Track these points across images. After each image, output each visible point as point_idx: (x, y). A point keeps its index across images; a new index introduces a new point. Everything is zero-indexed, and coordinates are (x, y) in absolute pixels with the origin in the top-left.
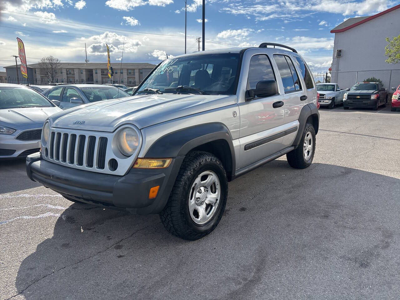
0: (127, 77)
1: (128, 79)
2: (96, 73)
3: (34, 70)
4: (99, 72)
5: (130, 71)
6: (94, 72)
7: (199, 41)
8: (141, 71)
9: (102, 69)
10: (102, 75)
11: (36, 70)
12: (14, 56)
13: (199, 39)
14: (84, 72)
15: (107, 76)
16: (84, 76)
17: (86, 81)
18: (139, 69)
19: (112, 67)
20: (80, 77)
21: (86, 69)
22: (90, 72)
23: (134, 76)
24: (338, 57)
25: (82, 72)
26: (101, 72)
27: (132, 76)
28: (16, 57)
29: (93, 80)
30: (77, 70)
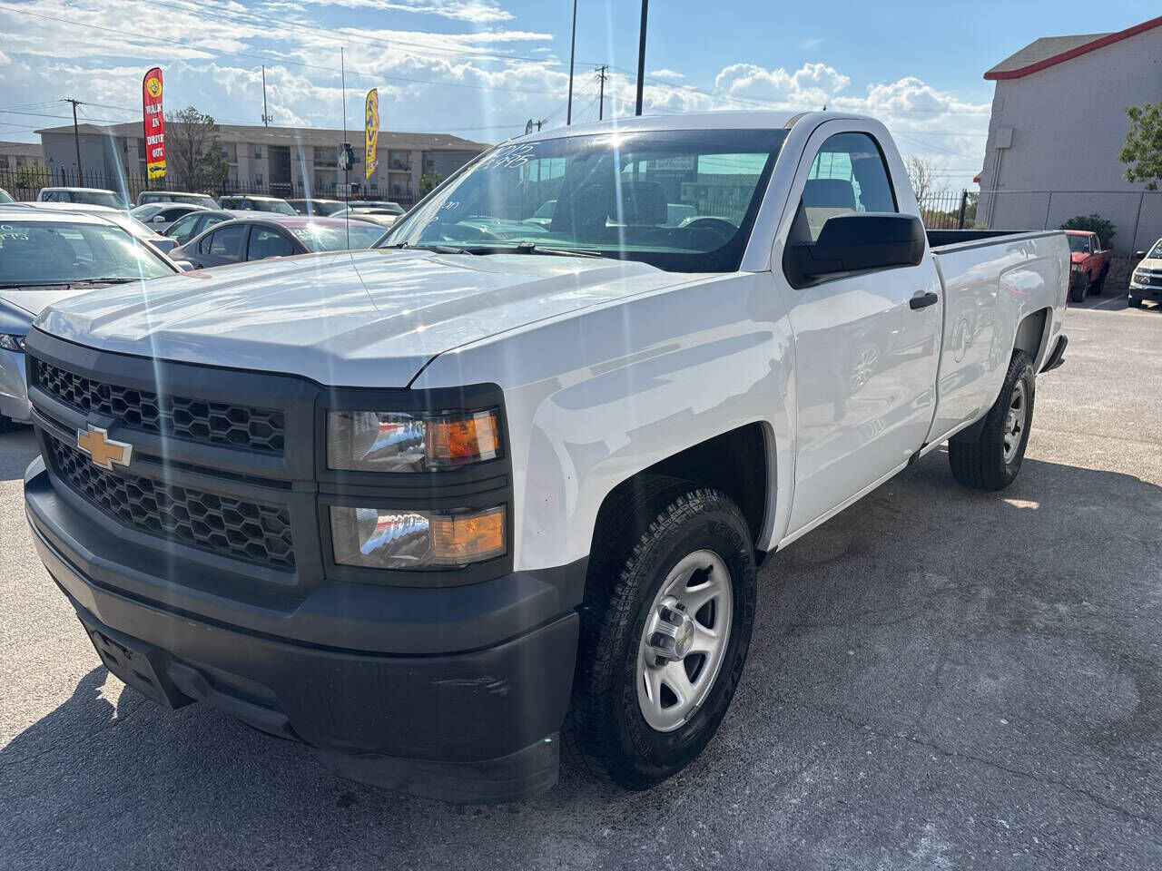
0: (390, 174)
1: (390, 179)
2: (300, 158)
4: (308, 155)
5: (397, 156)
6: (293, 155)
7: (603, 77)
8: (429, 158)
9: (315, 148)
10: (315, 164)
11: (128, 143)
12: (69, 101)
13: (603, 69)
14: (265, 154)
15: (332, 168)
16: (264, 167)
17: (271, 181)
18: (423, 152)
19: (349, 145)
20: (252, 168)
21: (271, 147)
22: (281, 156)
23: (408, 172)
24: (1000, 149)
25: (258, 152)
26: (315, 157)
27: (403, 172)
28: (75, 103)
29: (288, 179)
30: (246, 146)
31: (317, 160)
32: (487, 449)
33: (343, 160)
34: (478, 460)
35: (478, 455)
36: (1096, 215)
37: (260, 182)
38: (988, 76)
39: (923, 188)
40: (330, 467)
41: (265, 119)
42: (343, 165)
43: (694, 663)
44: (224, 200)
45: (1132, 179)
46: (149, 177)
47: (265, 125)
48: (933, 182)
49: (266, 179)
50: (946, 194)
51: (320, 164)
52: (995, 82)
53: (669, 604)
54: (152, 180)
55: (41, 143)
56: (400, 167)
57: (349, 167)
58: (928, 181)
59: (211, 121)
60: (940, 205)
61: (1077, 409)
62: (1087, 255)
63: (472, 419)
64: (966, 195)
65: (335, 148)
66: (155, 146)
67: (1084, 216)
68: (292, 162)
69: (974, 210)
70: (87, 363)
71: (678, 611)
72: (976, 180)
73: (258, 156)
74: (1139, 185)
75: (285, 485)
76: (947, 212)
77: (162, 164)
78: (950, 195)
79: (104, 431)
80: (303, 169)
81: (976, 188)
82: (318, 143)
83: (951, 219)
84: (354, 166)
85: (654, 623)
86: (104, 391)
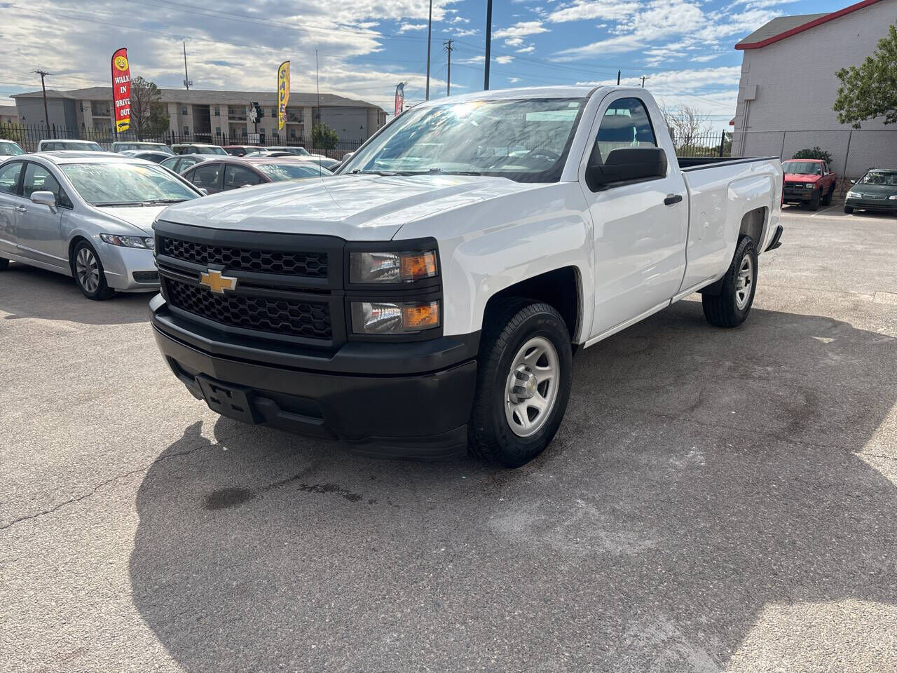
0: (287, 125)
1: (288, 129)
2: (217, 114)
3: (78, 105)
4: (224, 112)
5: (293, 111)
6: (212, 112)
7: (449, 49)
8: (318, 112)
9: (230, 106)
10: (230, 118)
11: (84, 105)
12: (38, 72)
13: (450, 42)
14: (190, 111)
15: (242, 122)
16: (190, 121)
17: (195, 132)
18: (313, 107)
19: (257, 103)
20: (180, 122)
21: (194, 105)
22: (203, 113)
23: (301, 123)
24: (748, 100)
25: (185, 110)
26: (229, 113)
27: (297, 123)
28: (43, 74)
29: (209, 130)
30: (176, 106)
31: (231, 115)
32: (431, 270)
33: (253, 115)
34: (426, 277)
35: (427, 274)
36: (818, 148)
37: (187, 133)
38: (738, 47)
39: (693, 129)
40: (351, 282)
41: (187, 84)
42: (253, 119)
43: (532, 412)
44: (175, 148)
45: (843, 122)
46: (118, 131)
47: (186, 89)
48: (700, 125)
49: (191, 130)
50: (709, 133)
51: (233, 118)
52: (743, 51)
53: (521, 369)
54: (120, 133)
55: (15, 105)
56: (295, 120)
57: (258, 120)
58: (697, 124)
59: (155, 87)
60: (705, 142)
61: (793, 275)
62: (819, 177)
63: (423, 255)
64: (724, 134)
65: (244, 106)
66: (122, 108)
67: (809, 148)
68: (211, 117)
69: (730, 145)
70: (211, 236)
71: (526, 372)
72: (731, 123)
73: (185, 113)
74: (848, 126)
75: (328, 292)
76: (711, 148)
77: (127, 121)
78: (712, 134)
79: (220, 272)
80: (221, 123)
81: (731, 129)
82: (232, 103)
83: (713, 152)
84: (261, 119)
85: (512, 381)
86: (218, 251)
